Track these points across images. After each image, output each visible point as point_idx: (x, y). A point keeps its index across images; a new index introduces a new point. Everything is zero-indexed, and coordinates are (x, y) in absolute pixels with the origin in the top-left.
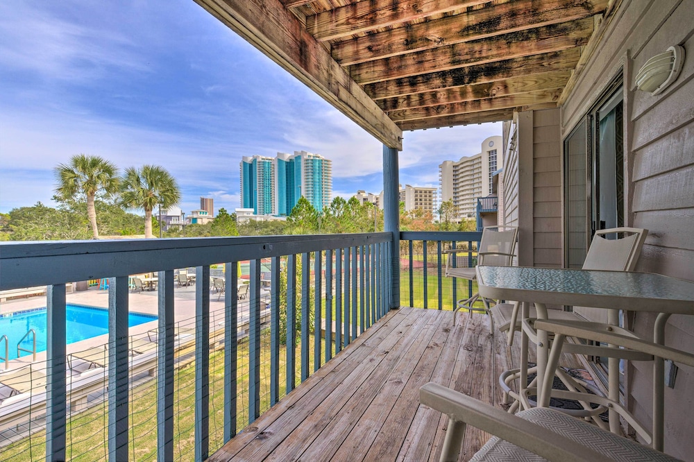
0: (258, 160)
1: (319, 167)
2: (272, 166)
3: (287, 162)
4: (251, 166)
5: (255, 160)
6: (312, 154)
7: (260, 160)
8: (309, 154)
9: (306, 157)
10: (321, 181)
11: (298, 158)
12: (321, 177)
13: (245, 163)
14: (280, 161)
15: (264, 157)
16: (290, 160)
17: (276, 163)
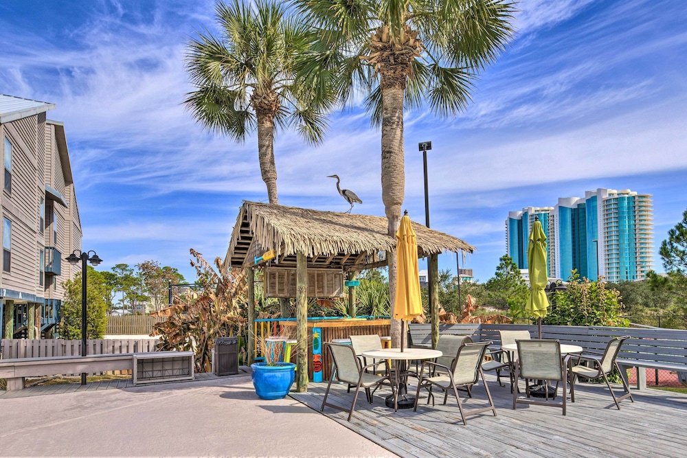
0: (529, 214)
1: (629, 208)
2: (551, 218)
3: (573, 210)
4: (521, 223)
5: (525, 214)
6: (615, 191)
7: (533, 212)
8: (610, 191)
9: (605, 196)
10: (633, 230)
11: (592, 200)
12: (632, 222)
13: (511, 220)
14: (562, 209)
15: (538, 209)
16: (578, 205)
17: (557, 214)
